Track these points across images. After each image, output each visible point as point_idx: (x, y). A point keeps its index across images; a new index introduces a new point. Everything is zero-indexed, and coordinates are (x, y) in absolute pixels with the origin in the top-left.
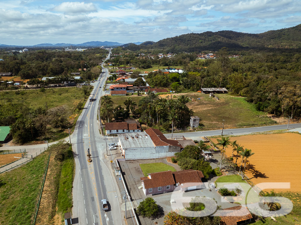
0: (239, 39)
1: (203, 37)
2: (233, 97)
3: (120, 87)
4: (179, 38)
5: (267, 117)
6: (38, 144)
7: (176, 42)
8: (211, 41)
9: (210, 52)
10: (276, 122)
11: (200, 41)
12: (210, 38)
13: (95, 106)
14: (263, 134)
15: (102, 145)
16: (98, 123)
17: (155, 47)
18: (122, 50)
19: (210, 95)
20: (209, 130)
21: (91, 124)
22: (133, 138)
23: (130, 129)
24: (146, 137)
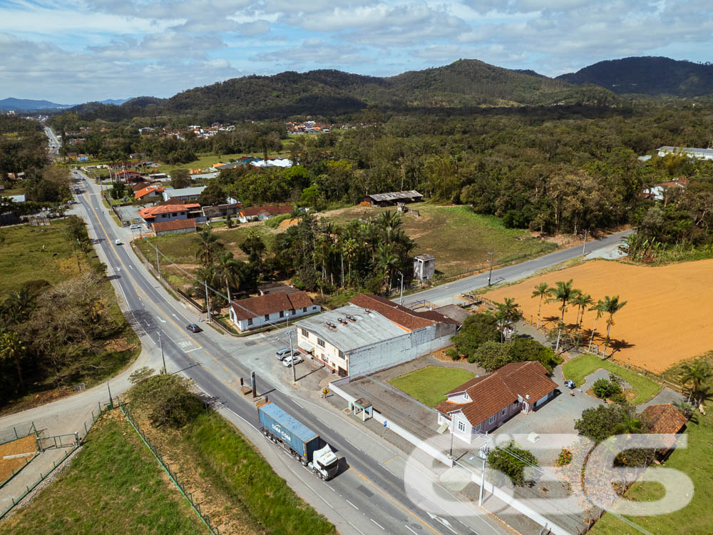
0: (355, 89)
1: (280, 84)
2: (440, 207)
3: (170, 210)
4: (224, 86)
5: (534, 238)
6: (56, 398)
7: (219, 97)
8: (299, 93)
9: (309, 117)
10: (556, 246)
11: (275, 93)
12: (295, 86)
13: (133, 266)
14: (552, 271)
15: (257, 359)
16: (188, 308)
17: (169, 110)
18: (79, 119)
19: (400, 209)
20: (455, 280)
21: (174, 315)
22: (346, 323)
23: (297, 308)
24: (370, 315)
